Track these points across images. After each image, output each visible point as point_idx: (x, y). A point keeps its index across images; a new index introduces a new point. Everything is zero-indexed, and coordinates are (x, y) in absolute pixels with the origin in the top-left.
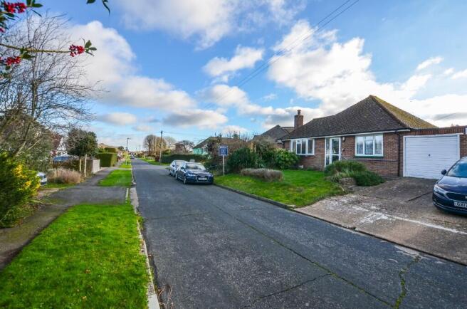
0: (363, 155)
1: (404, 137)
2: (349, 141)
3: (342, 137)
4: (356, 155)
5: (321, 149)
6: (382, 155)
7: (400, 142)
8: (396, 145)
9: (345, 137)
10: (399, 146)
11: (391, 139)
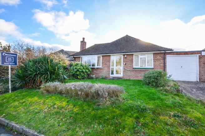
0: (139, 67)
1: (167, 56)
2: (129, 58)
3: (124, 55)
4: (134, 67)
5: (108, 63)
6: (152, 67)
7: (164, 59)
8: (162, 61)
9: (127, 55)
10: (164, 62)
11: (158, 57)
